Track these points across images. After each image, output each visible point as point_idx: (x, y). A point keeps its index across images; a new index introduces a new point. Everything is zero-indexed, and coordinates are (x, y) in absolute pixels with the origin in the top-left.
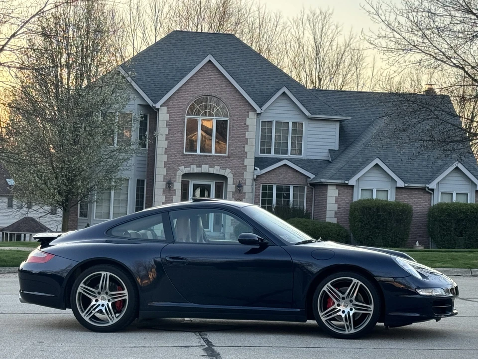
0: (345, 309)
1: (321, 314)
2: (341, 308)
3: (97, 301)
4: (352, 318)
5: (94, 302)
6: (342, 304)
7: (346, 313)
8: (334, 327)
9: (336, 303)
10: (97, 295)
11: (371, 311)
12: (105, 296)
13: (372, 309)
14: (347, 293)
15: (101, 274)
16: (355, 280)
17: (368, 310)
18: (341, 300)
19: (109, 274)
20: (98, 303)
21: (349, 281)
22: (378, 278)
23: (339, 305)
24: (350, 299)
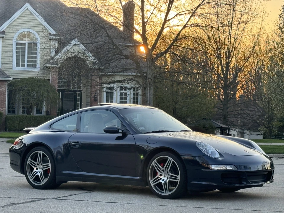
0: (164, 179)
1: (151, 181)
2: (162, 177)
3: (37, 169)
4: (167, 184)
5: (35, 170)
6: (163, 175)
7: (165, 181)
8: (158, 191)
9: (159, 173)
10: (37, 165)
11: (178, 179)
12: (41, 166)
13: (179, 179)
14: (165, 167)
15: (38, 153)
16: (170, 158)
17: (177, 179)
18: (162, 171)
19: (42, 152)
20: (37, 171)
21: (166, 159)
22: (182, 157)
23: (161, 175)
24: (167, 171)
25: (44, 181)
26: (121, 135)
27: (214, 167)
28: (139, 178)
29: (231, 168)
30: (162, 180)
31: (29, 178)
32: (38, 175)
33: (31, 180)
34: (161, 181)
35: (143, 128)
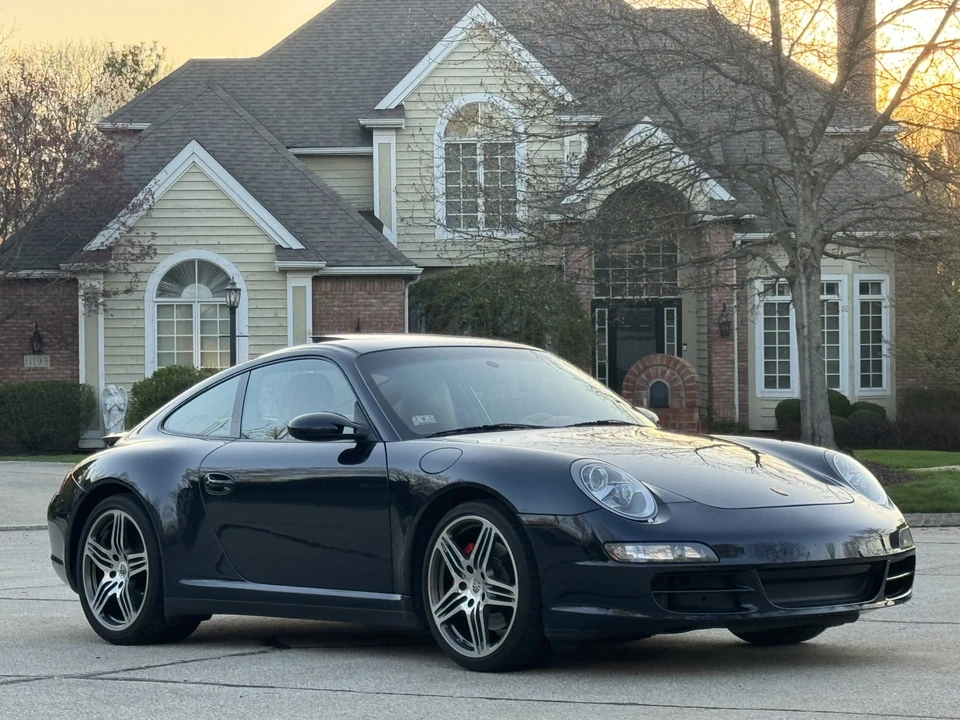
0: (472, 599)
1: (433, 609)
2: (468, 594)
3: (113, 574)
4: (481, 615)
5: (106, 578)
6: (470, 584)
7: (475, 605)
8: (458, 643)
9: (457, 580)
10: (112, 561)
11: (514, 600)
12: (124, 563)
13: (516, 596)
14: (473, 556)
15: (112, 516)
16: (487, 524)
17: (510, 600)
18: (465, 572)
19: (124, 514)
20: (114, 580)
21: (476, 526)
22: (524, 518)
23: (463, 586)
24: (480, 571)
25: (131, 618)
26: (351, 445)
27: (635, 553)
28: (398, 597)
29: (698, 556)
30: (467, 602)
31: (91, 604)
32: (115, 595)
33: (97, 613)
34: (464, 606)
35: (429, 419)
